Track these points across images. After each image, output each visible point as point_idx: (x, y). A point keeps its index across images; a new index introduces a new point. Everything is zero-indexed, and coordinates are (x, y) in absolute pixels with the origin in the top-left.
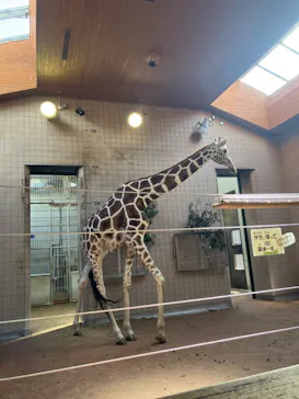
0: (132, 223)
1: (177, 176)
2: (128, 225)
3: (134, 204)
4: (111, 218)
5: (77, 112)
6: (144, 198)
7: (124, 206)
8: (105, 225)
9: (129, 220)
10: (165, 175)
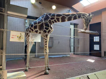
0: (46, 28)
1: (67, 17)
2: (44, 29)
3: (48, 21)
4: (38, 25)
5: (39, 3)
6: (52, 20)
7: (43, 22)
8: (35, 27)
9: (45, 27)
10: (63, 15)
